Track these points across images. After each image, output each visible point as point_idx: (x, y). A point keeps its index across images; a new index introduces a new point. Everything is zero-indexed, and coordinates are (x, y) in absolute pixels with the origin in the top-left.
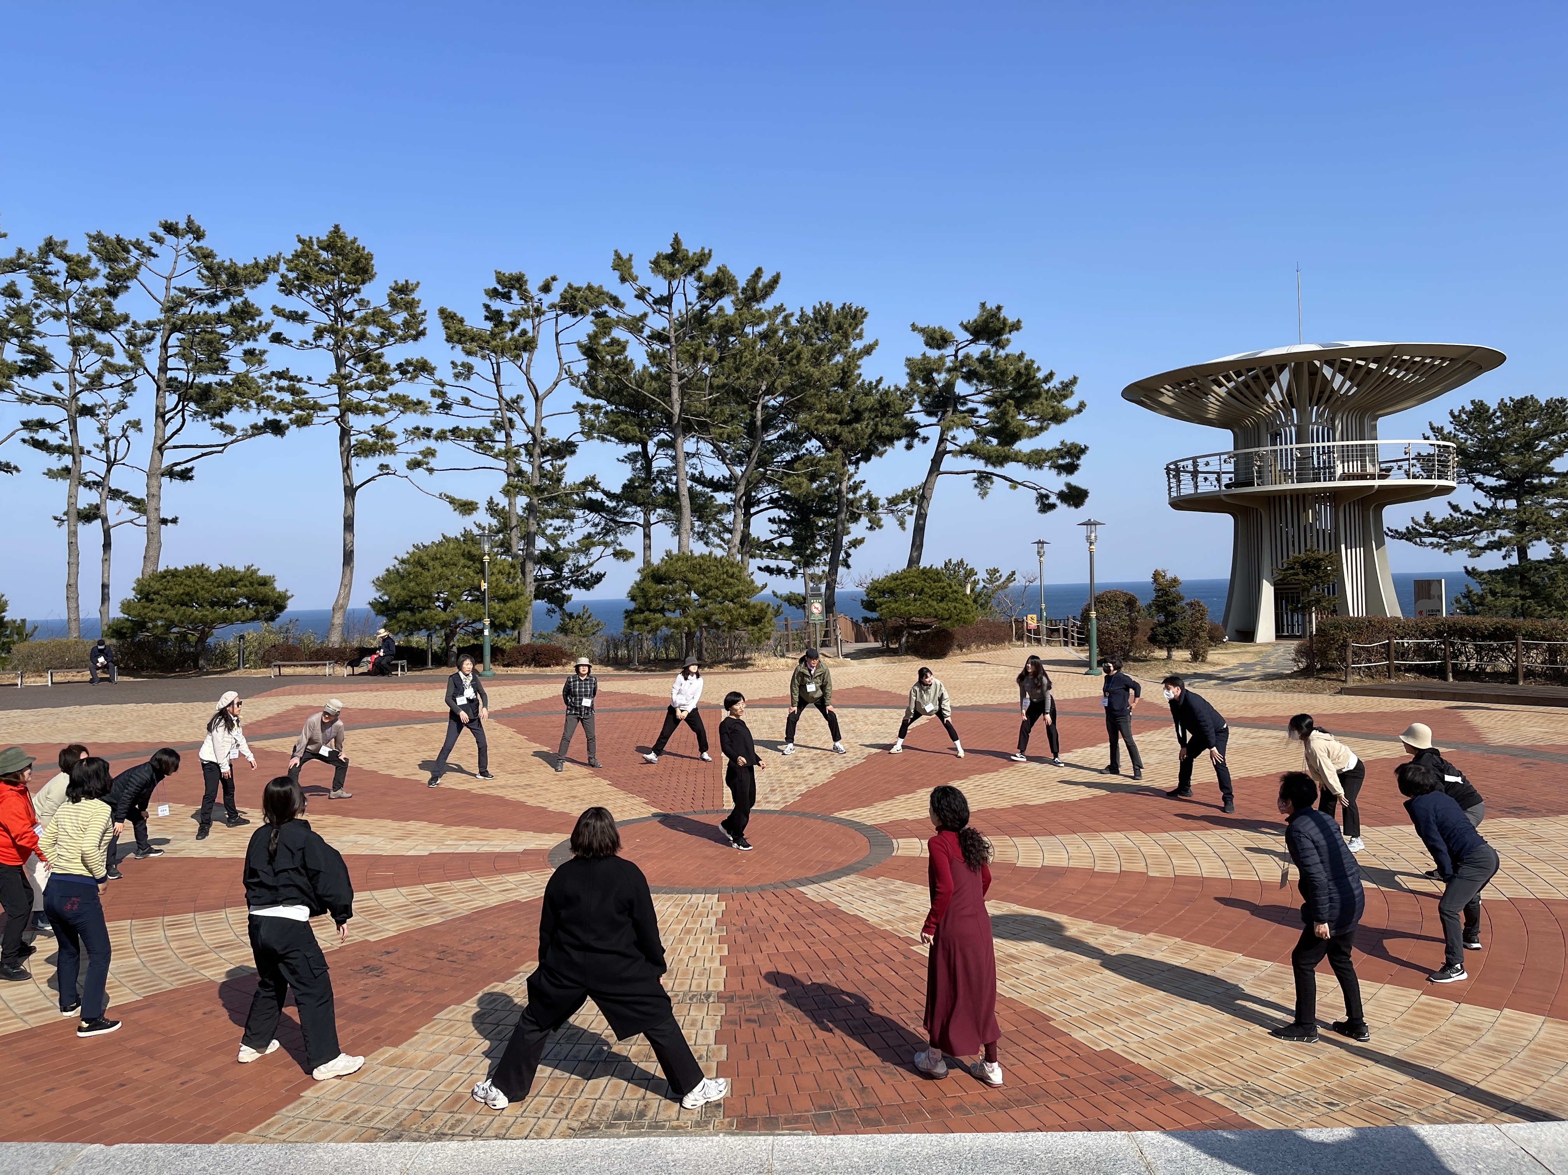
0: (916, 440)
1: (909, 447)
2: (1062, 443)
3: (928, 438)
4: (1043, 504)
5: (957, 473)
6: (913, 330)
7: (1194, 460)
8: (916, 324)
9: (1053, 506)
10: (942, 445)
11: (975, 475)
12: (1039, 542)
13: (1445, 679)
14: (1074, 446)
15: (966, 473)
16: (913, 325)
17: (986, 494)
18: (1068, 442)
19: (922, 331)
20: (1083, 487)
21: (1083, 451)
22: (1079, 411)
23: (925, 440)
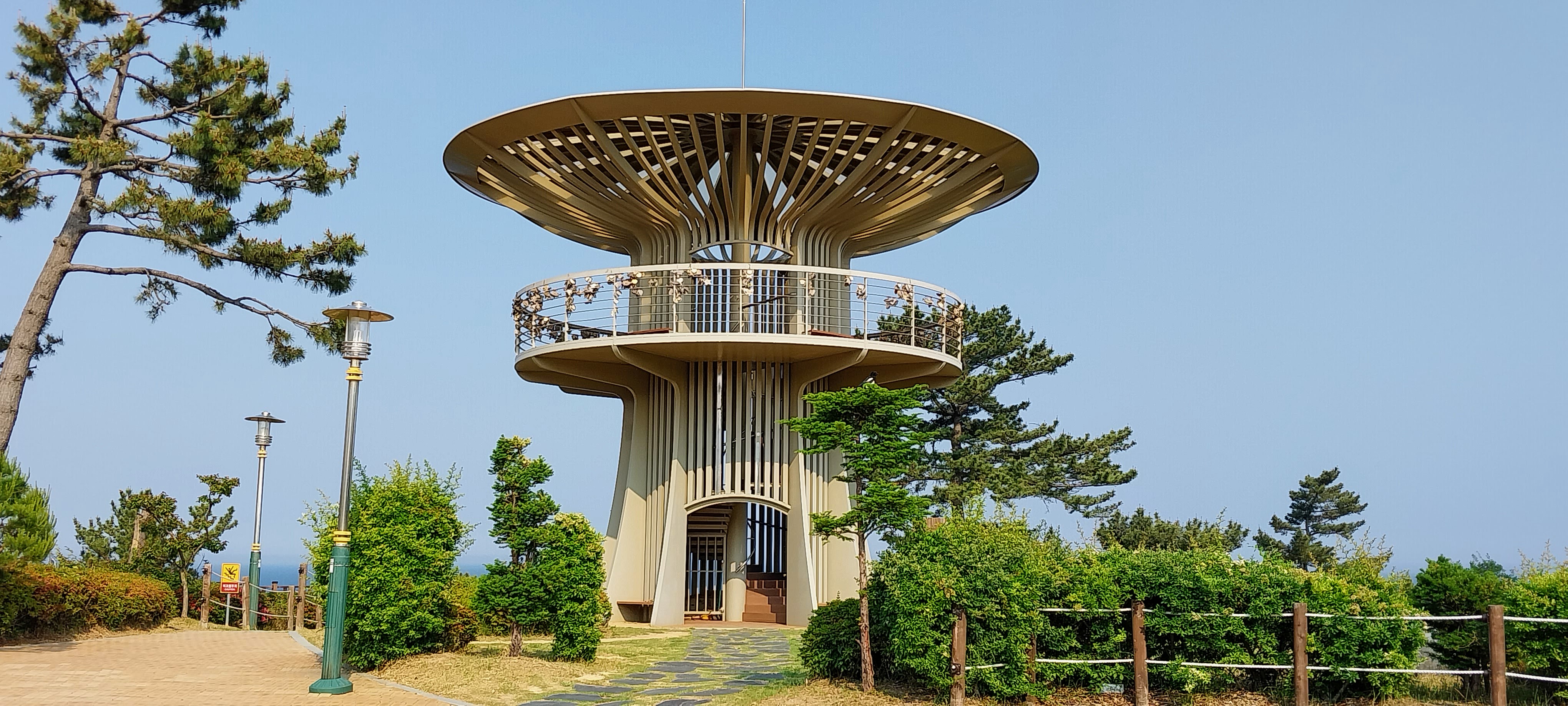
14: (348, 240)
21: (363, 250)
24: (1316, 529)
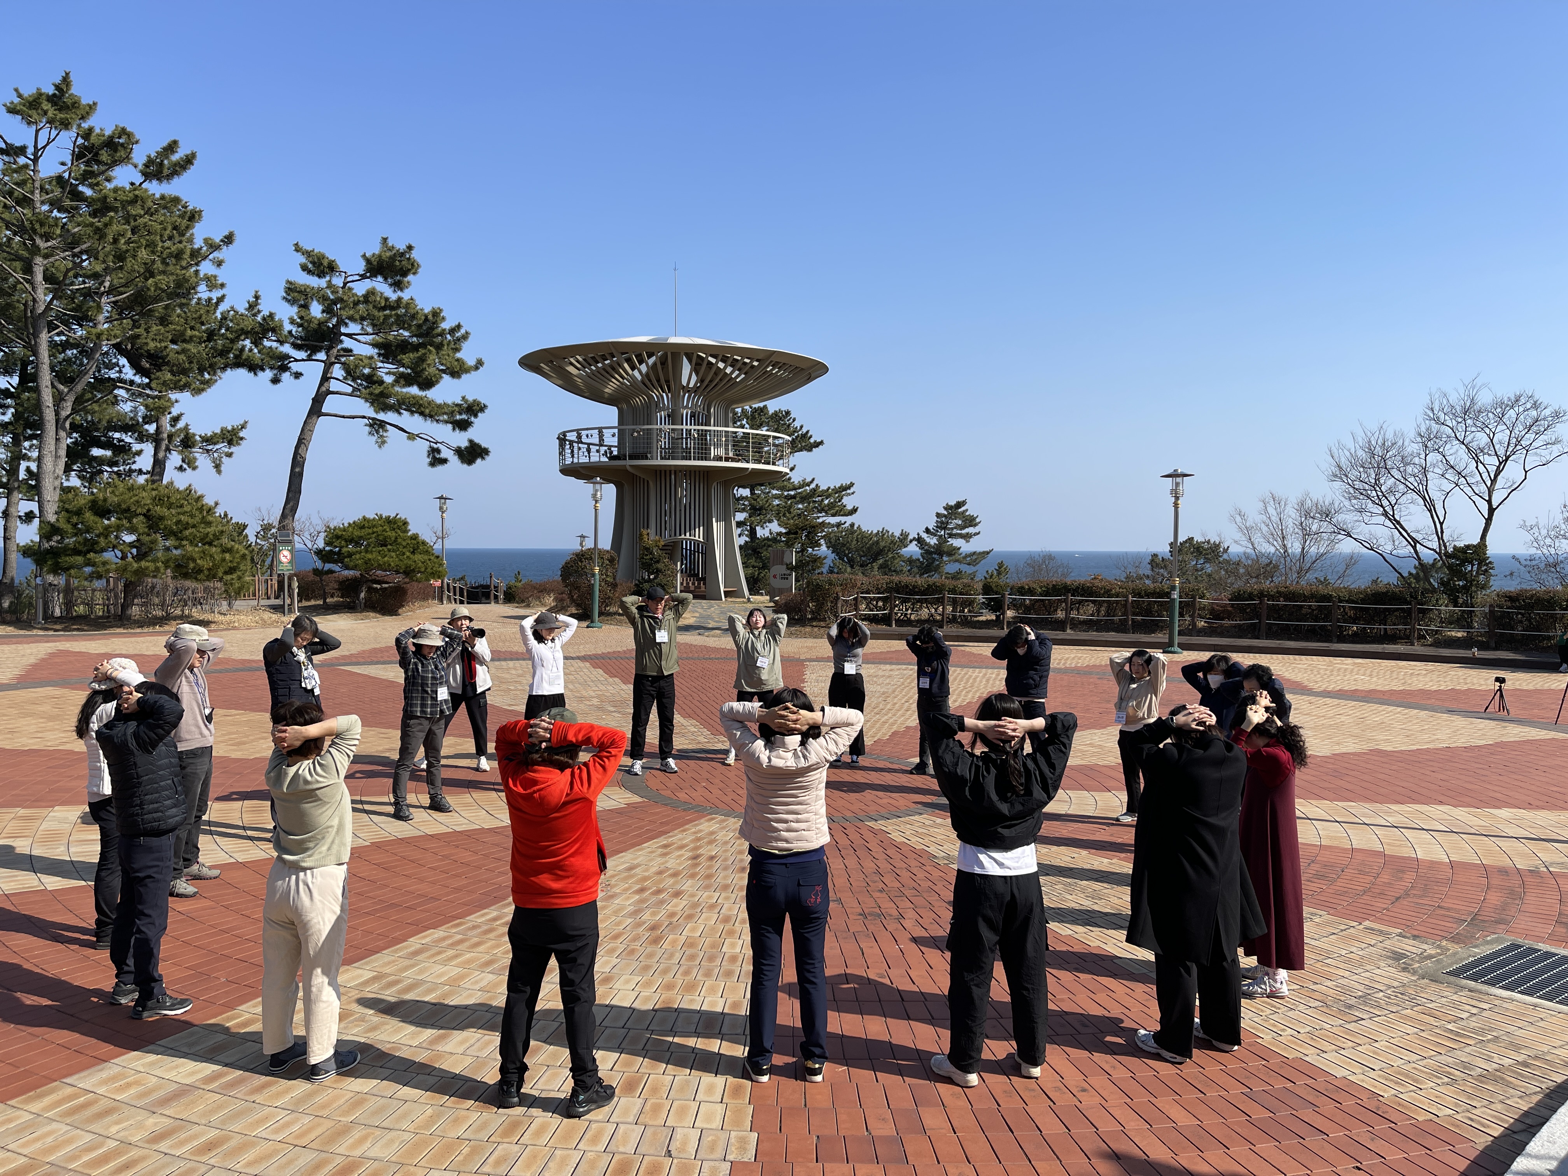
0: (287, 374)
1: (275, 381)
2: (463, 398)
3: (301, 374)
4: (434, 457)
5: (343, 417)
6: (297, 250)
7: (578, 431)
8: (301, 244)
9: (444, 461)
10: (326, 384)
11: (366, 421)
12: (441, 498)
13: (890, 625)
14: (476, 403)
15: (353, 417)
16: (297, 244)
17: (384, 442)
18: (470, 399)
19: (308, 254)
20: (484, 445)
21: (482, 408)
22: (476, 368)
23: (298, 375)
24: (951, 536)
